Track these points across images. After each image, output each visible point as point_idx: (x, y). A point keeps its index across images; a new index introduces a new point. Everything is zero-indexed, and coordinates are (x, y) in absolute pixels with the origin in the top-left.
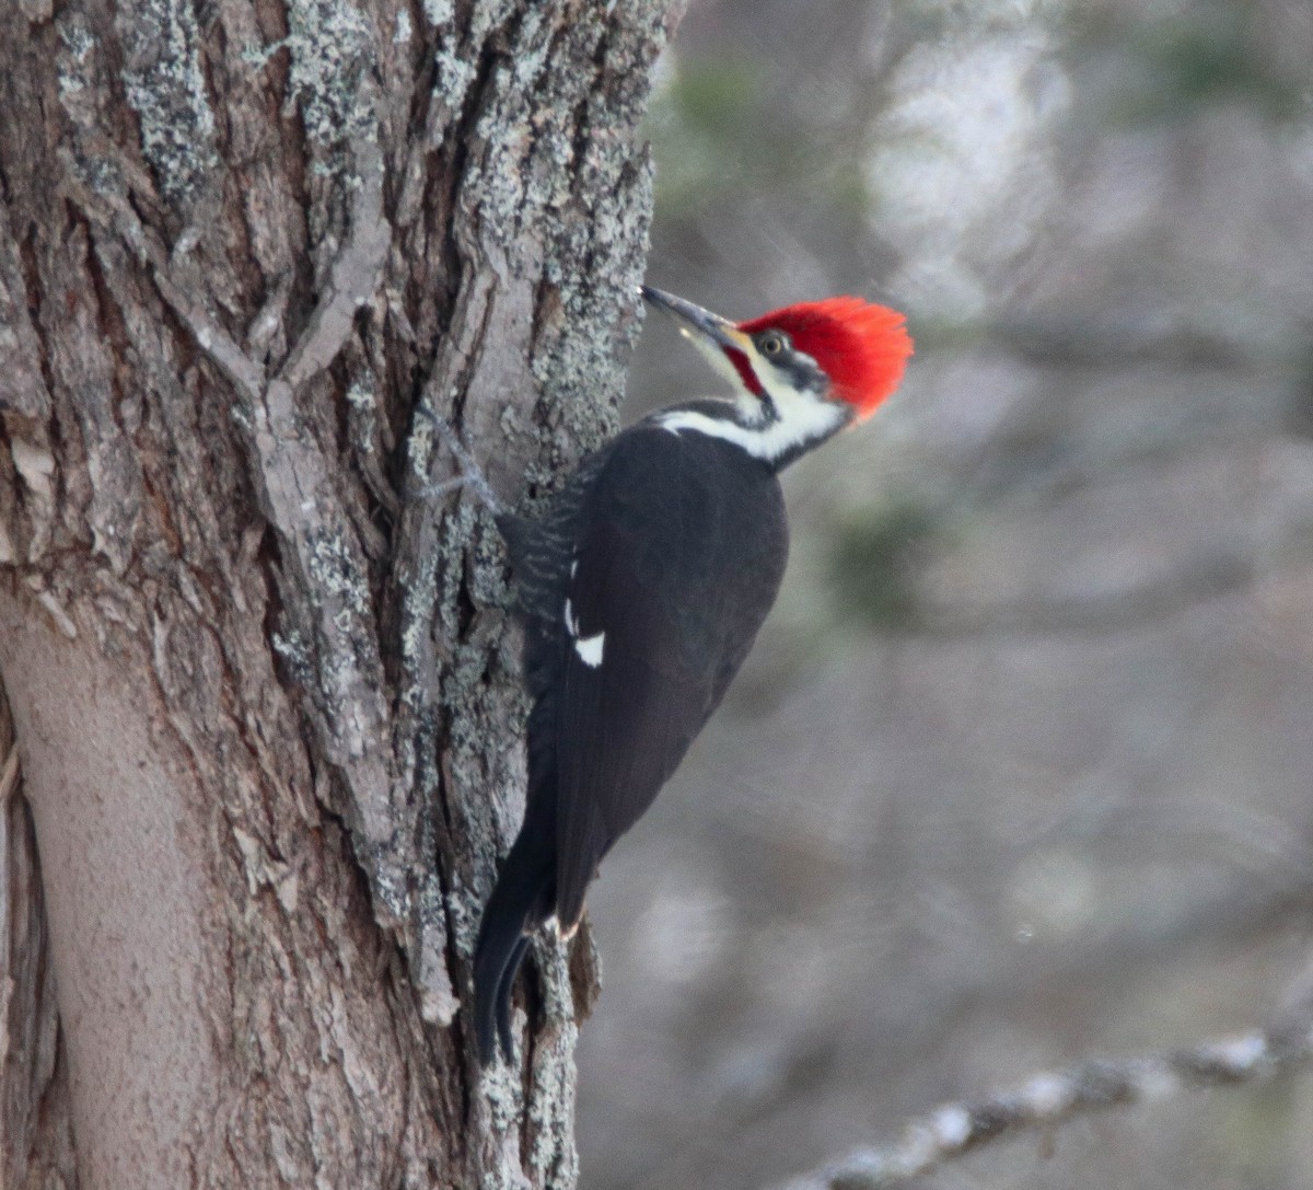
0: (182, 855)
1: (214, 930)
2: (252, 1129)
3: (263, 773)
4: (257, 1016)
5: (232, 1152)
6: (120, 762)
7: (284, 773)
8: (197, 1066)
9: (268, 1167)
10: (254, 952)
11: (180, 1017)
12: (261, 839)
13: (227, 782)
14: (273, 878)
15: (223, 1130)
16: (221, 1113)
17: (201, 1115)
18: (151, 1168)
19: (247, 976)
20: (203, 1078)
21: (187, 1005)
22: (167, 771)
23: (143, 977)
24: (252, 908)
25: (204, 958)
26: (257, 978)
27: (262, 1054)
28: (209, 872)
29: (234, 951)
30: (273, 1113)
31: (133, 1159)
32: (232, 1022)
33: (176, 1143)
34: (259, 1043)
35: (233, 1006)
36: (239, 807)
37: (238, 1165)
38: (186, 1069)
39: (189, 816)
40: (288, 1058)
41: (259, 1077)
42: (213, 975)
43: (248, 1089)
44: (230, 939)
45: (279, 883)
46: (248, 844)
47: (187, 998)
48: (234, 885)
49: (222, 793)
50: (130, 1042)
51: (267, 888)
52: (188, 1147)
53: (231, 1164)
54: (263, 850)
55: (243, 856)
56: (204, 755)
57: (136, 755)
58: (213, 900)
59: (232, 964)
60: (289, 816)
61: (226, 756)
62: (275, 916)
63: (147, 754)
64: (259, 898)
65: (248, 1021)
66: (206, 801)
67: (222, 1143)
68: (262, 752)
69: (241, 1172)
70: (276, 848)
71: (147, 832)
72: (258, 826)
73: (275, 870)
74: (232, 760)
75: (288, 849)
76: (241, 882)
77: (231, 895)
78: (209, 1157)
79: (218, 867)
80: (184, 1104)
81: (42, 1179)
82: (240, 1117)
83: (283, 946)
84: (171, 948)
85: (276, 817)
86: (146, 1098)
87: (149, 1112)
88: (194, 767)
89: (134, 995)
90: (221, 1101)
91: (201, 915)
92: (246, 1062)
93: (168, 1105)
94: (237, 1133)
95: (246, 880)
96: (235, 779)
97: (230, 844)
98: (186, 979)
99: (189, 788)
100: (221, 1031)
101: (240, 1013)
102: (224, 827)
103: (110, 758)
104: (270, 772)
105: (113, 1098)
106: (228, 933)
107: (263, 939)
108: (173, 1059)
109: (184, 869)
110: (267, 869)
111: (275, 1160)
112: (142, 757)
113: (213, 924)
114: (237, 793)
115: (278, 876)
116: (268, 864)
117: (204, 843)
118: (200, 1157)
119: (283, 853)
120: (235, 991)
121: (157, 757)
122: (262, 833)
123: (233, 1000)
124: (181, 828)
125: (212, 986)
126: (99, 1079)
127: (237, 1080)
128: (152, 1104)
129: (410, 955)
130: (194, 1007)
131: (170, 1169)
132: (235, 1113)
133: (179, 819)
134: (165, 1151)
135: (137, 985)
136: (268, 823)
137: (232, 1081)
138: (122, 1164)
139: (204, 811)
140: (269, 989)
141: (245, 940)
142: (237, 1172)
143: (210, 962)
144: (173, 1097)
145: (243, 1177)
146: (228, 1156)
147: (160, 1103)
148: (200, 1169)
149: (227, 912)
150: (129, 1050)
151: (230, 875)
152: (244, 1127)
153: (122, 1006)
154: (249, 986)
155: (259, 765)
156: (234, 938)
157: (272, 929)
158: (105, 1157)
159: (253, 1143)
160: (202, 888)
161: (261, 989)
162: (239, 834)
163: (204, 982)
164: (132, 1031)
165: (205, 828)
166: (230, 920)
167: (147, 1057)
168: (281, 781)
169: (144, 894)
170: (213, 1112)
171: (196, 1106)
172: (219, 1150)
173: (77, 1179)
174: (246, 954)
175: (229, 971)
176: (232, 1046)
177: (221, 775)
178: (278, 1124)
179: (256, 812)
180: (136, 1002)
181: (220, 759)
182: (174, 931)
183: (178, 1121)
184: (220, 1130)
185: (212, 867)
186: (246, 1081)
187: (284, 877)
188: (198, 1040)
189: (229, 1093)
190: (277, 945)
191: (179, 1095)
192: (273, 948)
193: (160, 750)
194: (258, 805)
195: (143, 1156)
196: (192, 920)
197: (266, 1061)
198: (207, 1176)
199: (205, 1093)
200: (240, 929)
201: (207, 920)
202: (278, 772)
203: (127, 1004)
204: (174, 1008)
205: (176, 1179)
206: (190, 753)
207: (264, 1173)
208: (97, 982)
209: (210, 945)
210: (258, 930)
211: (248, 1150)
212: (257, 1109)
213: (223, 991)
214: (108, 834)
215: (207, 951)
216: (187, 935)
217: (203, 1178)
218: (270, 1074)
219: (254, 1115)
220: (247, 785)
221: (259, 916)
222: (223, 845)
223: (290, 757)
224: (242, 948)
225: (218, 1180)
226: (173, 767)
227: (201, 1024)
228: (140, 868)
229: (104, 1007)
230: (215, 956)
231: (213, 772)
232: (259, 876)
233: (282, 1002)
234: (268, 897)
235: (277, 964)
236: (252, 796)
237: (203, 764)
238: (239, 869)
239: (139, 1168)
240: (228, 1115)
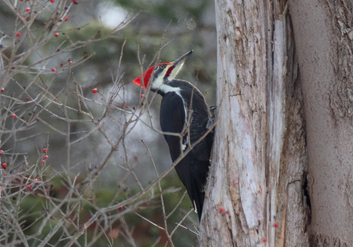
0: (326, 27)
1: (334, 44)
2: (343, 90)
3: (345, 8)
4: (344, 64)
5: (339, 95)
6: (312, 6)
7: (349, 7)
8: (330, 76)
9: (347, 98)
10: (343, 49)
11: (326, 64)
12: (344, 23)
13: (336, 10)
14: (347, 32)
15: (337, 90)
16: (336, 86)
17: (331, 86)
18: (320, 99)
19: (342, 55)
20: (332, 78)
21: (328, 61)
22: (322, 7)
23: (317, 55)
24: (342, 39)
25: (332, 51)
26: (344, 55)
27: (345, 72)
28: (332, 31)
29: (338, 49)
30: (348, 86)
31: (316, 97)
32: (338, 65)
33: (326, 93)
34: (344, 70)
35: (338, 61)
36: (339, 15)
37: (340, 98)
38: (328, 76)
39: (328, 18)
40: (351, 73)
41: (345, 78)
42: (334, 55)
43: (342, 80)
44: (337, 46)
45: (349, 33)
46: (341, 24)
47: (328, 60)
48: (338, 34)
49: (335, 12)
50: (315, 70)
51: (346, 34)
52: (329, 94)
53: (338, 98)
54: (345, 26)
55: (340, 27)
56: (331, 4)
57: (315, 4)
58: (333, 37)
59: (338, 52)
60: (351, 17)
61: (336, 4)
63: (318, 4)
64: (344, 36)
65: (342, 65)
66: (331, 15)
67: (336, 93)
68: (344, 3)
69: (341, 99)
70: (348, 25)
71: (318, 22)
72: (344, 20)
73: (348, 30)
74: (337, 5)
75: (351, 25)
76: (340, 33)
77: (337, 36)
78: (334, 96)
79: (334, 29)
80: (328, 84)
81: (295, 102)
82: (340, 87)
83: (350, 47)
84: (324, 48)
85: (348, 18)
86: (319, 83)
87: (319, 86)
88: (329, 6)
89: (315, 59)
90: (336, 83)
91: (331, 41)
92: (342, 74)
93: (324, 84)
94: (340, 91)
95: (341, 32)
96: (338, 9)
97: (337, 25)
98: (328, 55)
99: (327, 11)
100: (336, 67)
101: (340, 63)
102: (336, 20)
103: (309, 5)
104: (346, 7)
105: (311, 83)
106: (337, 45)
107: (345, 46)
108: (325, 74)
109: (327, 30)
110: (346, 30)
111: (349, 97)
112: (317, 5)
113: (334, 43)
114: (339, 12)
115: (348, 31)
116: (346, 29)
117: (331, 24)
118: (331, 96)
119: (349, 26)
120: (339, 58)
121: (320, 4)
122: (345, 22)
123: (338, 60)
124: (326, 20)
125: (334, 57)
126: (308, 79)
127: (339, 78)
128: (320, 84)
130: (329, 62)
131: (324, 99)
132: (339, 86)
133: (325, 19)
134: (323, 95)
135: (316, 57)
136: (346, 19)
137: (338, 78)
138: (314, 98)
139: (331, 17)
140: (347, 57)
141: (341, 46)
142: (340, 99)
143: (333, 51)
144: (325, 82)
145: (341, 101)
146: (338, 96)
147: (322, 84)
148: (331, 99)
149: (337, 40)
150: (315, 72)
151: (337, 31)
152: (341, 89)
153: (313, 62)
154: (342, 57)
155: (344, 6)
156: (339, 46)
157: (347, 44)
158: (309, 97)
159: (343, 93)
160: (331, 34)
161: (345, 58)
162: (339, 22)
163: (331, 56)
164: (315, 68)
165: (331, 20)
166: (337, 42)
167: (319, 74)
168: (349, 9)
169: (318, 36)
170: (334, 86)
171: (330, 84)
172: (336, 95)
173: (303, 101)
174: (341, 49)
175: (337, 53)
176: (338, 71)
177: (335, 8)
178: (349, 88)
179: (343, 16)
180: (316, 61)
181: (335, 5)
182: (325, 45)
183: (326, 88)
184: (336, 90)
185: (333, 30)
186: (342, 79)
187: (350, 32)
188: (331, 70)
189: (338, 82)
190: (348, 47)
191: (326, 82)
192: (347, 48)
193: (321, 3)
194: (343, 15)
195: (318, 96)
196: (329, 42)
197: (346, 74)
198: (333, 100)
199: (332, 81)
200: (340, 44)
201: (332, 42)
202: (348, 7)
203: (314, 61)
204: (325, 62)
205: (326, 101)
206: (328, 3)
207: (346, 100)
208: (307, 56)
209: (333, 47)
210: (344, 44)
211: (342, 95)
212: (344, 85)
213: (336, 58)
214: (309, 22)
215: (332, 49)
216: (328, 45)
217: (332, 101)
218: (347, 77)
219: (344, 86)
220: (341, 10)
221: (344, 41)
222: (336, 24)
223: (351, 4)
224: (340, 48)
225: (335, 101)
226: (324, 7)
227: (331, 66)
228: (316, 30)
229: (308, 62)
230: (334, 50)
231: (333, 8)
232: (344, 31)
233: (350, 60)
234: (346, 36)
235: (349, 52)
236: (342, 13)
237: (331, 6)
238: (339, 30)
239: (317, 99)
240: (338, 87)
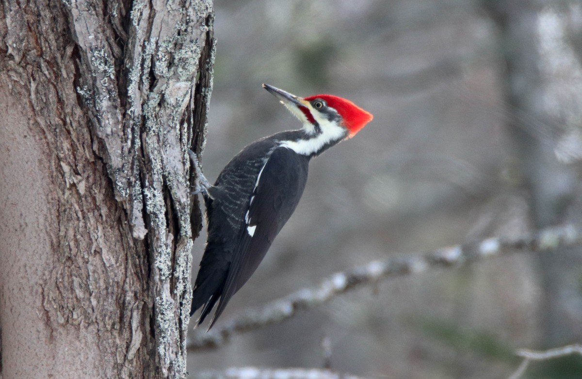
62: (76, 196)
129: (129, 212)
